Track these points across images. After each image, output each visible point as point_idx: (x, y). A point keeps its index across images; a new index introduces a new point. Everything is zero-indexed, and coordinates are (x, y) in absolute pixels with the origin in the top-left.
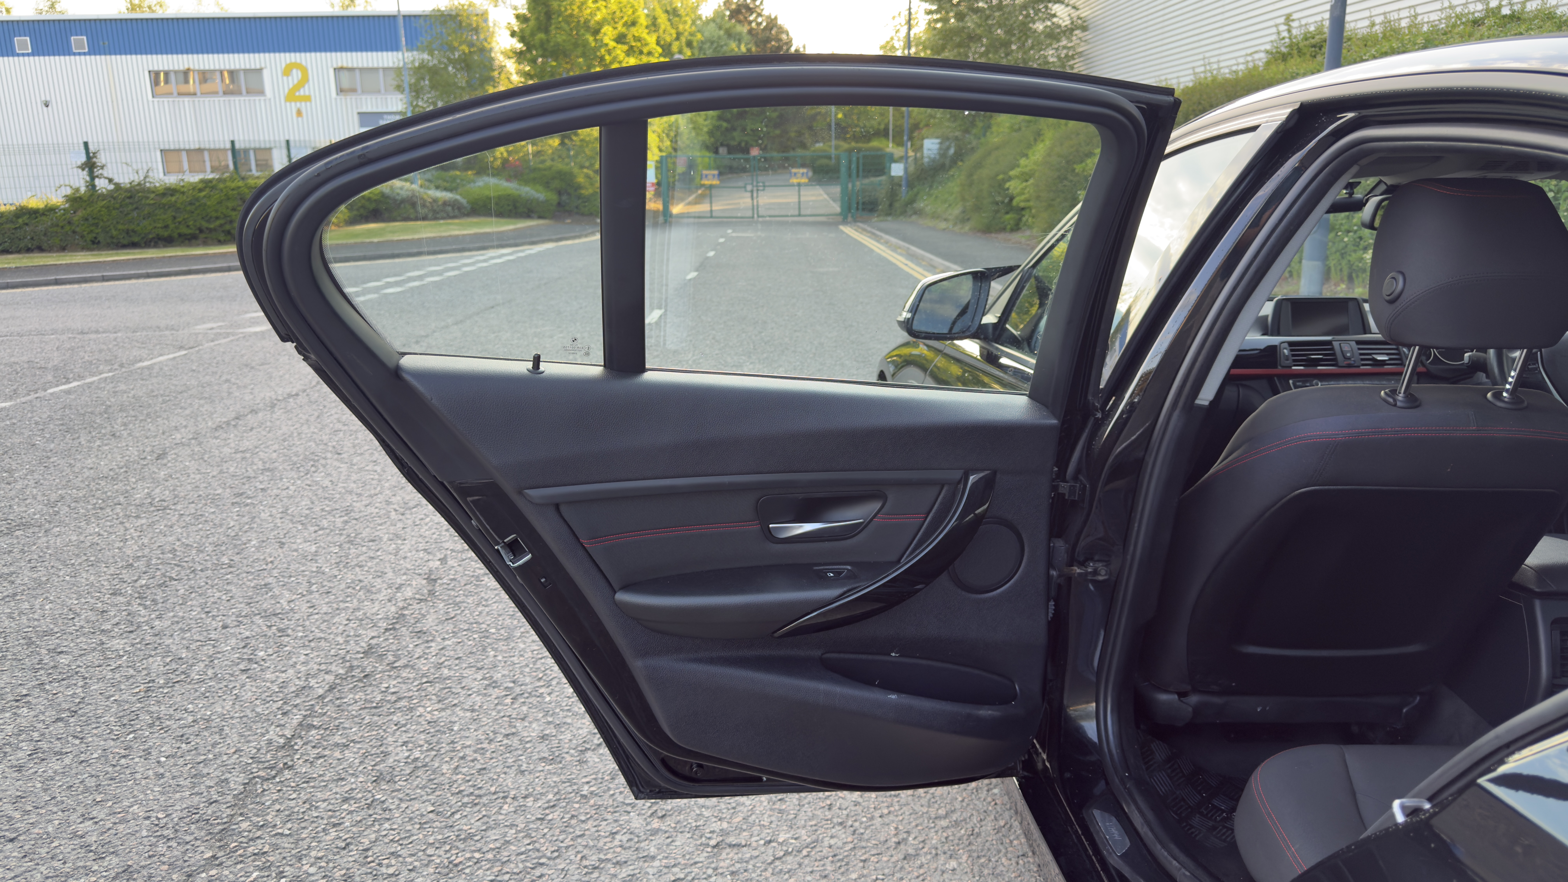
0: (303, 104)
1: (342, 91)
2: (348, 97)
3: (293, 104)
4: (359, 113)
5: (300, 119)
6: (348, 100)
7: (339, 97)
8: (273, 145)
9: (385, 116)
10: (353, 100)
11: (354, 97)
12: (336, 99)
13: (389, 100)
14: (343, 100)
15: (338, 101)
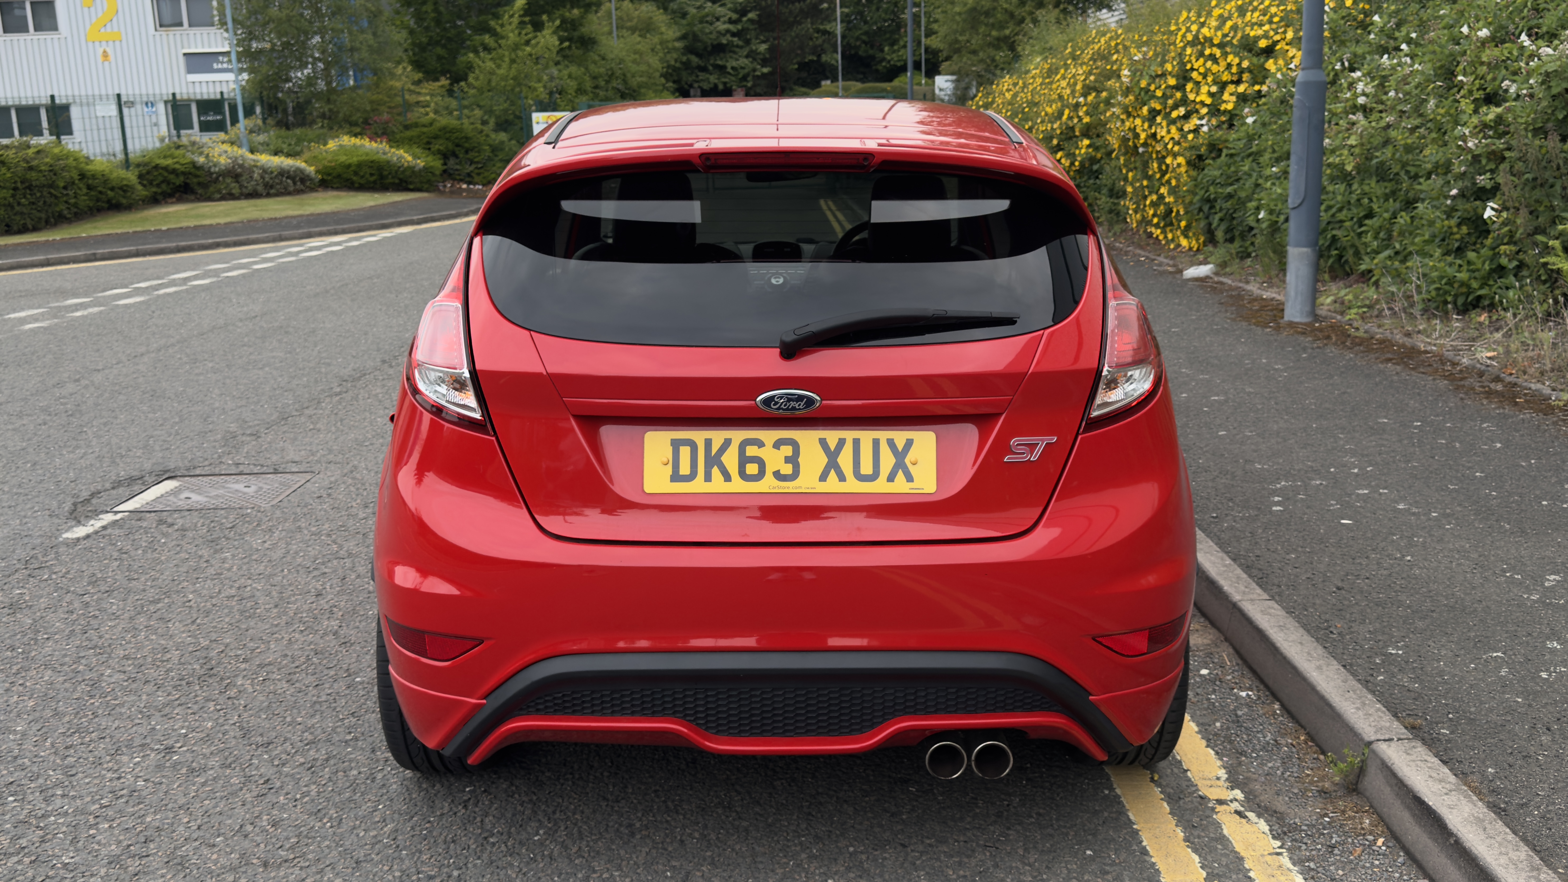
0: (111, 43)
1: (161, 26)
2: (171, 33)
3: (97, 44)
4: (185, 54)
5: (106, 63)
6: (171, 37)
7: (158, 33)
8: (71, 101)
9: (221, 58)
10: (178, 37)
11: (178, 33)
12: (154, 35)
14: (164, 37)
15: (158, 37)
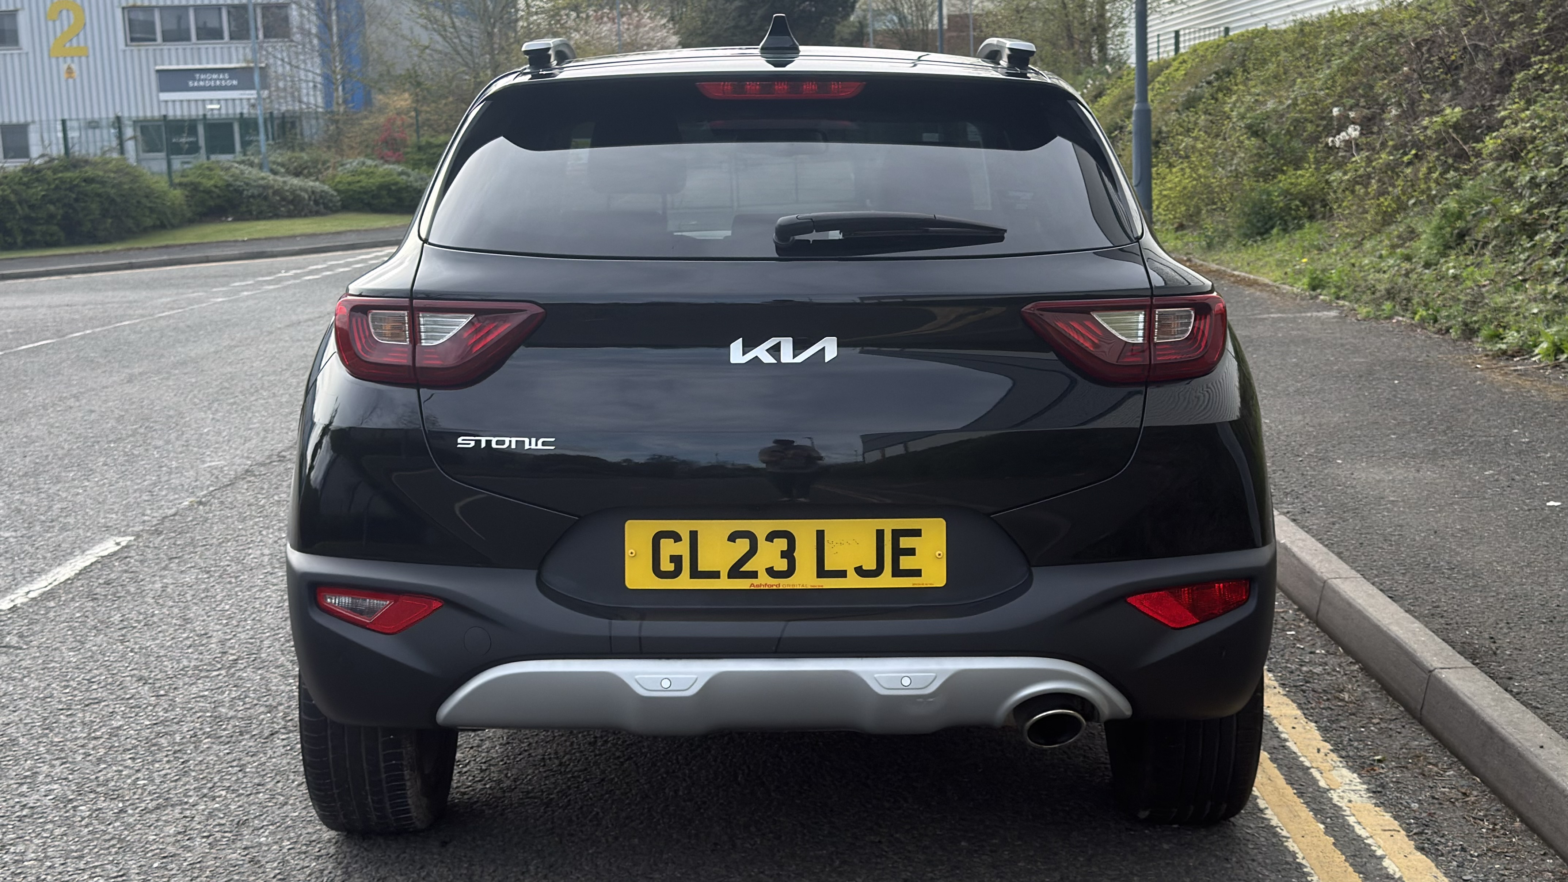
0: (76, 59)
1: (133, 40)
2: (143, 49)
3: (61, 60)
4: (158, 71)
5: (71, 81)
6: (143, 53)
7: (128, 49)
8: (29, 119)
9: (197, 75)
10: (151, 53)
11: (151, 48)
12: (124, 51)
13: (203, 51)
14: (136, 53)
15: (128, 53)
